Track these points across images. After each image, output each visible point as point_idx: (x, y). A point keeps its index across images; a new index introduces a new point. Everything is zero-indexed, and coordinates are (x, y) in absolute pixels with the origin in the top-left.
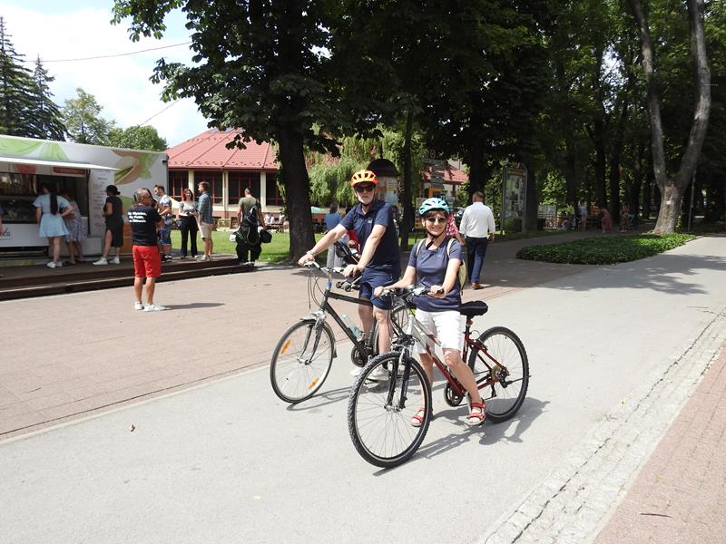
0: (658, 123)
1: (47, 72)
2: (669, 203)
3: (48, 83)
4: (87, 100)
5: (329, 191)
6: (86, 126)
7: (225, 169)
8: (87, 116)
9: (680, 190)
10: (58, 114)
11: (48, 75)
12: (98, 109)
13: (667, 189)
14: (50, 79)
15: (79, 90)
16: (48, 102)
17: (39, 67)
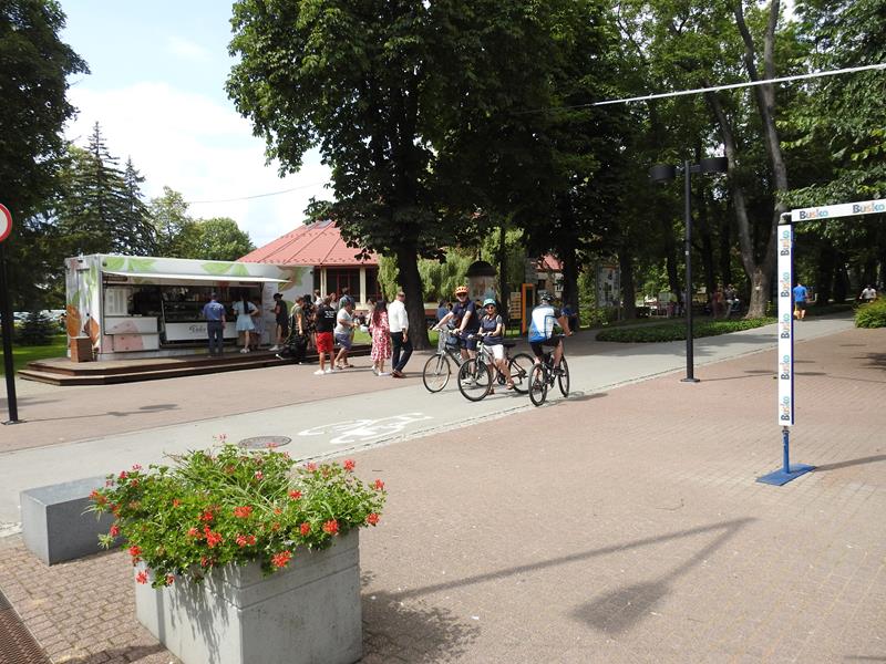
0: (743, 215)
1: (137, 173)
2: (758, 288)
3: (139, 184)
4: (173, 199)
5: (434, 287)
6: (172, 224)
7: (323, 266)
8: (173, 215)
9: (767, 275)
10: (148, 214)
11: (139, 176)
12: (185, 206)
13: (756, 276)
14: (141, 180)
15: (166, 188)
16: (138, 203)
17: (130, 167)
